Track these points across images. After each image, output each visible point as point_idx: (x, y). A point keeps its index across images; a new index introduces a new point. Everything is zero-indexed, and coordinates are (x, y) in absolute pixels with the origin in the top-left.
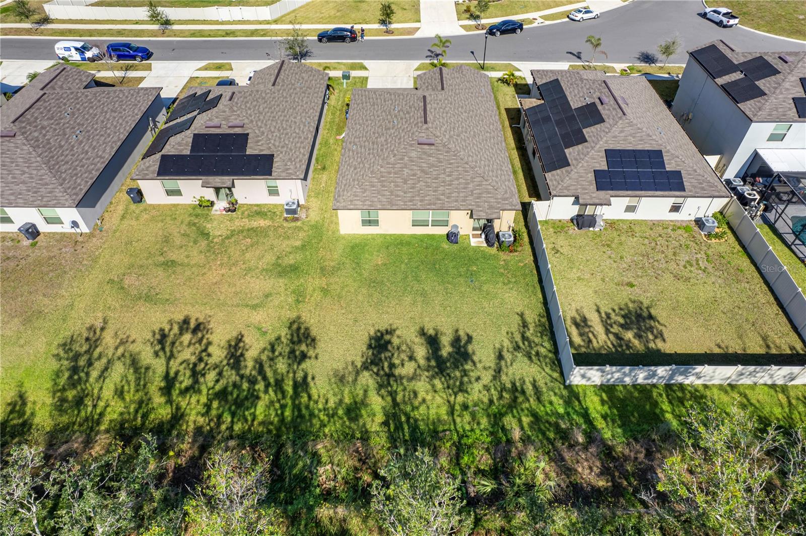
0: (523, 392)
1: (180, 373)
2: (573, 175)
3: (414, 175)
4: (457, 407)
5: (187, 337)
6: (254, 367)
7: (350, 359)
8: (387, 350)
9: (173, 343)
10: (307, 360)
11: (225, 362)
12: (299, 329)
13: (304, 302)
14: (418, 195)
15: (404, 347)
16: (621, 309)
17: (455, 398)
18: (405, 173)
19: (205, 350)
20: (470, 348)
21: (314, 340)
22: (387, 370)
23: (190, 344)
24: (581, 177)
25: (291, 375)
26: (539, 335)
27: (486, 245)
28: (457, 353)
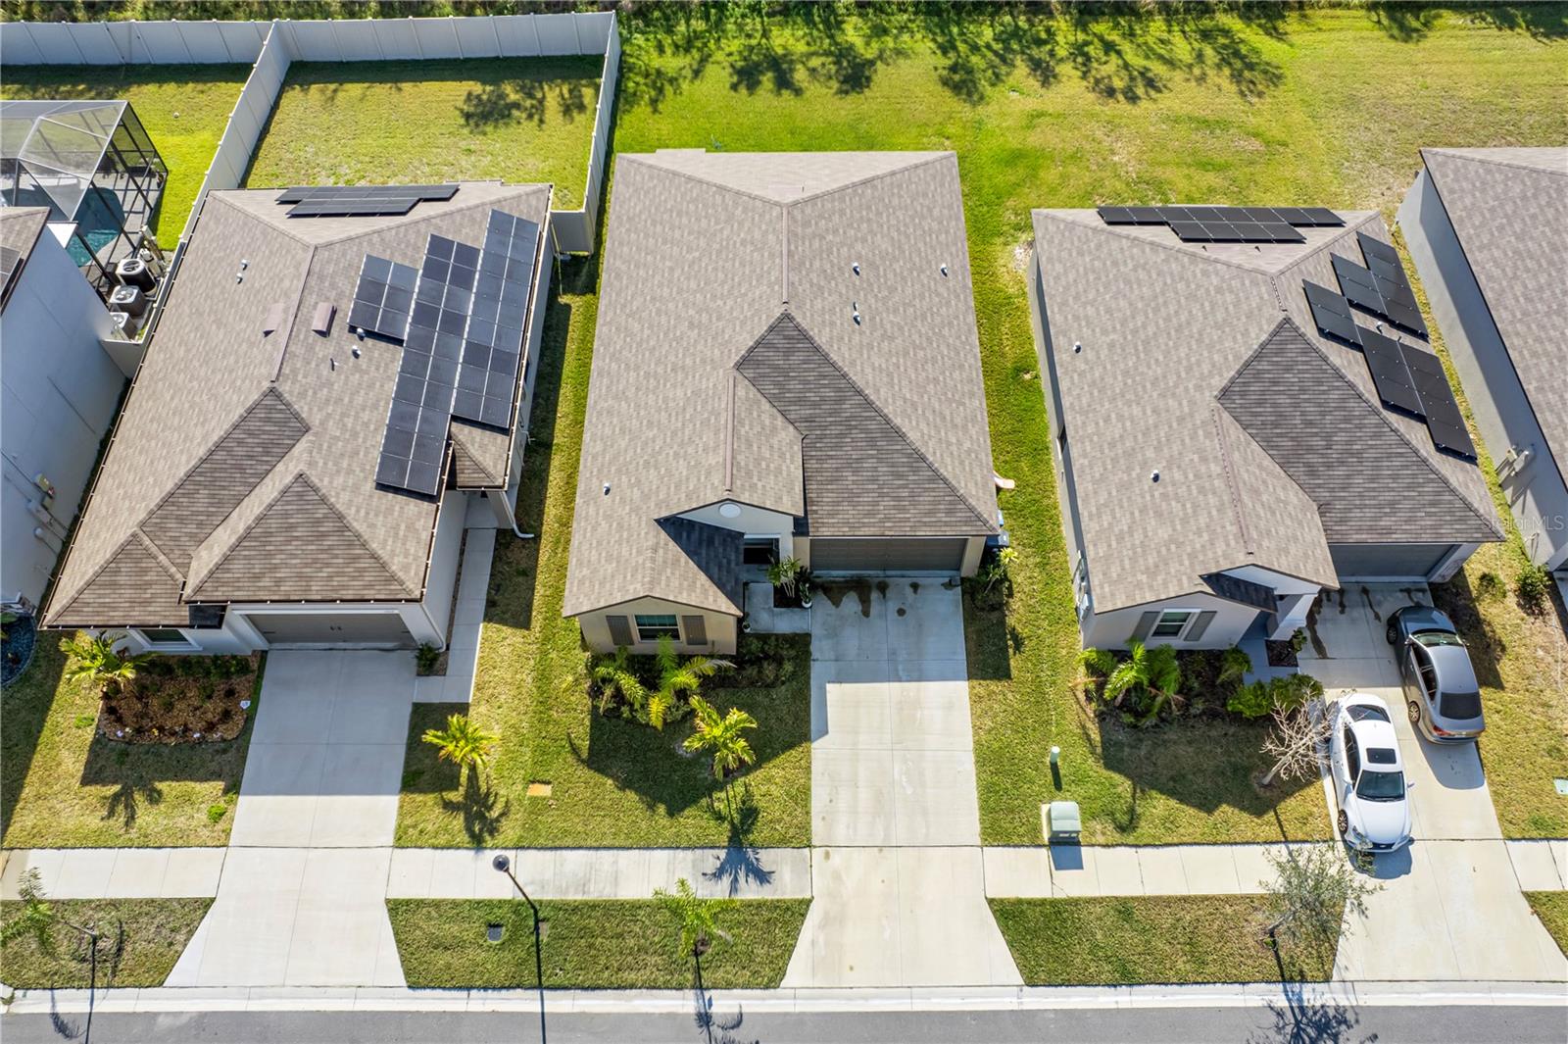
1: (1103, 55)
4: (758, 35)
5: (1119, 85)
6: (1012, 61)
9: (1133, 79)
11: (1052, 64)
12: (969, 95)
17: (760, 42)
19: (1085, 73)
20: (735, 79)
21: (945, 84)
23: (1110, 78)
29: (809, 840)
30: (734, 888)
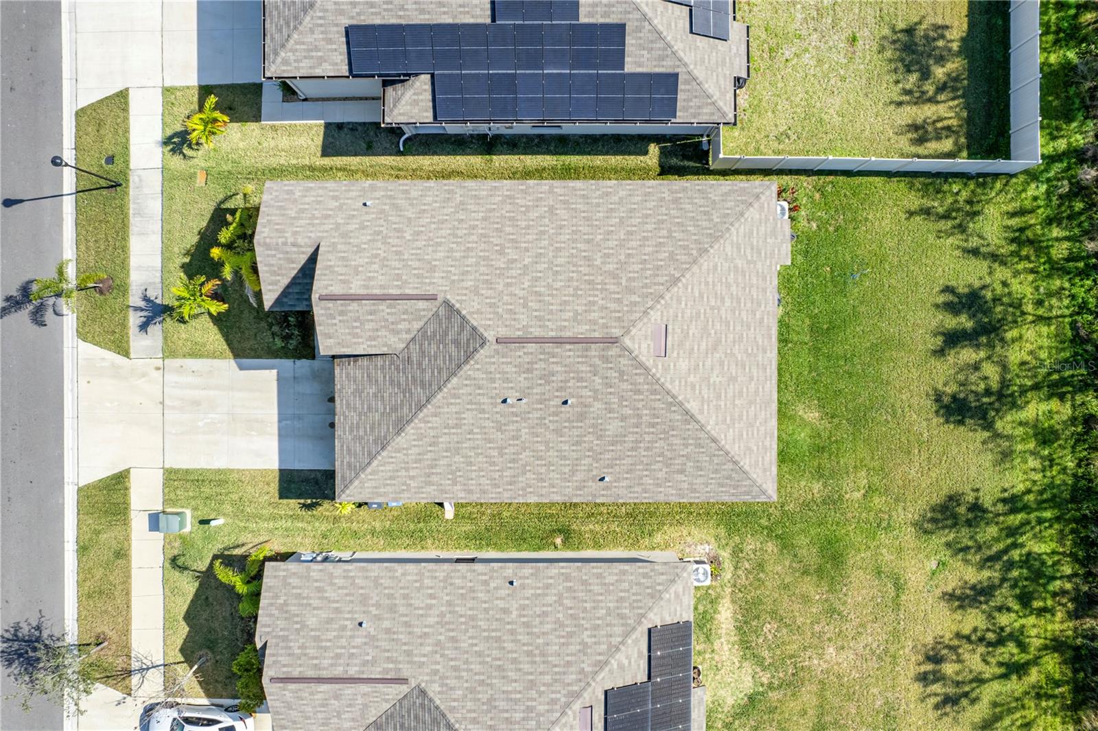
0: (1022, 230)
1: (1001, 659)
3: (722, 363)
4: (1040, 312)
5: (949, 669)
6: (990, 567)
7: (980, 447)
8: (965, 400)
9: (958, 684)
11: (984, 607)
12: (933, 520)
13: (889, 519)
15: (961, 377)
16: (895, 71)
17: (1030, 314)
18: (718, 380)
19: (968, 638)
20: (962, 290)
22: (993, 399)
23: (959, 661)
24: (702, 60)
25: (1001, 518)
28: (970, 308)
29: (168, 357)
30: (137, 309)
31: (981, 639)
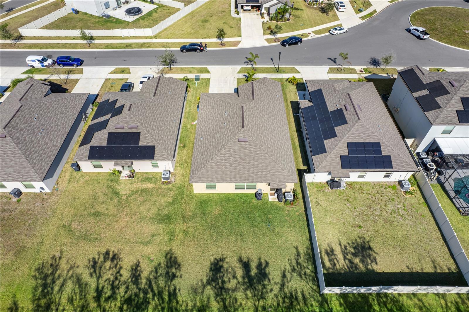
0: (296, 299)
1: (105, 288)
2: (328, 159)
3: (236, 161)
4: (260, 309)
5: (108, 264)
6: (146, 283)
7: (200, 278)
8: (220, 272)
9: (100, 268)
10: (176, 279)
11: (130, 280)
12: (171, 258)
13: (174, 240)
14: (239, 174)
15: (230, 270)
16: (353, 243)
17: (258, 303)
18: (231, 160)
19: (119, 272)
20: (267, 270)
21: (179, 265)
22: (220, 285)
23: (110, 268)
24: (333, 160)
25: (167, 288)
26: (307, 261)
27: (277, 201)
28: (260, 274)
31: (116, 278)
